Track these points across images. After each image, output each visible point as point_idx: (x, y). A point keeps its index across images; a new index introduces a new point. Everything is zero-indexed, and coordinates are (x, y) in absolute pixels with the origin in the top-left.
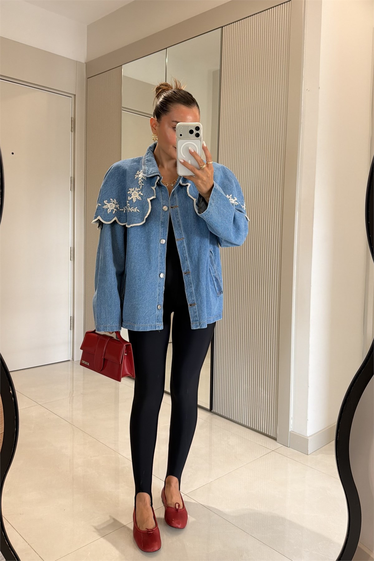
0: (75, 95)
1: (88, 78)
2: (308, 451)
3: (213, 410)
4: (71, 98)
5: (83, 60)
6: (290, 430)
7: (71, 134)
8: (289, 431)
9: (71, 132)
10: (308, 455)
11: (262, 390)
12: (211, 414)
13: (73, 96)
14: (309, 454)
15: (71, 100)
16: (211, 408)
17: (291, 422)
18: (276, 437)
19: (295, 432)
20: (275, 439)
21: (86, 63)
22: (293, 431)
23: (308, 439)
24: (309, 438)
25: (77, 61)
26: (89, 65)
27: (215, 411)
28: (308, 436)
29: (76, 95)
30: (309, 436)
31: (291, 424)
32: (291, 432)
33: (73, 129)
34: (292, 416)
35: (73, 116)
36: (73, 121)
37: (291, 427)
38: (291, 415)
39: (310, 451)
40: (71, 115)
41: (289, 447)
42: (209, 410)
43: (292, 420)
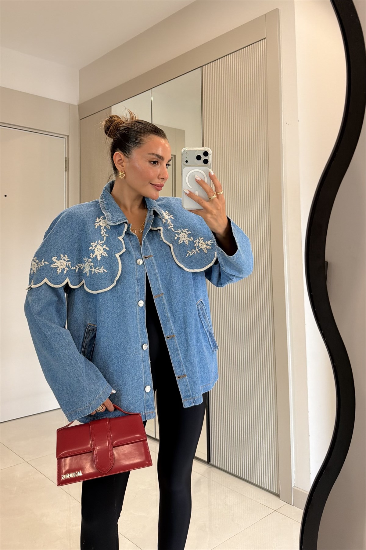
0: (68, 136)
1: (81, 119)
3: (211, 462)
4: (65, 139)
5: (76, 102)
7: (65, 174)
8: (292, 487)
9: (65, 172)
11: (262, 440)
12: (209, 466)
13: (66, 137)
15: (64, 141)
16: (209, 460)
17: (294, 476)
18: (279, 494)
19: (299, 488)
20: (278, 496)
21: (78, 105)
22: (296, 487)
25: (69, 104)
26: (81, 107)
27: (213, 463)
29: (70, 136)
31: (294, 478)
32: (294, 488)
33: (67, 168)
34: (294, 470)
35: (67, 156)
36: (67, 161)
37: (294, 482)
38: (293, 468)
40: (64, 155)
41: (293, 505)
42: (207, 462)
43: (294, 474)
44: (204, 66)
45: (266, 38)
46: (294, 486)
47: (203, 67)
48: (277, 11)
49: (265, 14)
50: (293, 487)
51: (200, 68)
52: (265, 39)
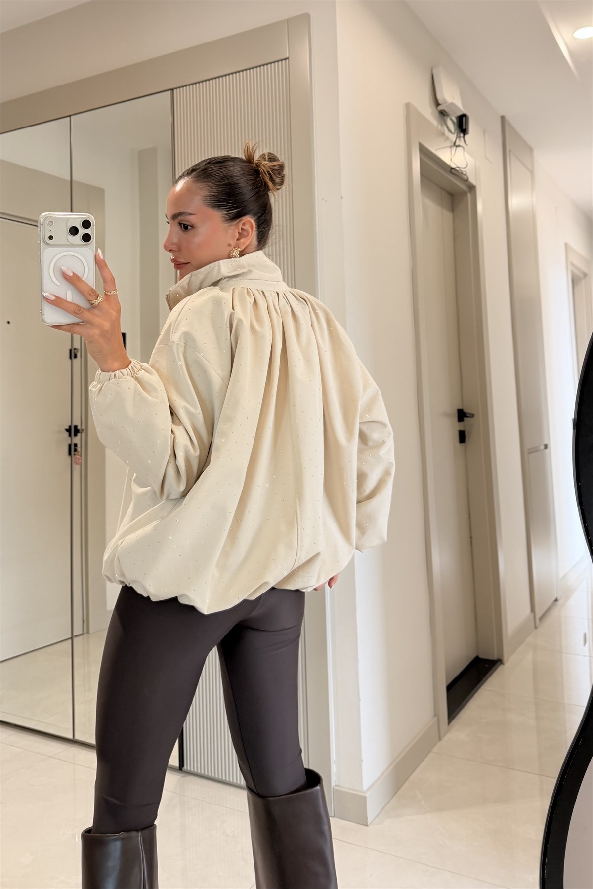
2: (367, 819)
3: (186, 767)
6: (333, 784)
8: (332, 786)
10: (367, 826)
12: (183, 775)
14: (369, 824)
16: (181, 765)
19: (343, 787)
22: (337, 786)
23: (365, 797)
24: (367, 795)
27: (189, 769)
28: (365, 788)
30: (366, 790)
31: (335, 772)
32: (335, 788)
37: (335, 778)
39: (370, 816)
42: (178, 769)
43: (334, 766)
44: (176, 88)
45: (288, 58)
46: (334, 784)
47: (175, 91)
48: (306, 17)
49: (288, 20)
50: (334, 786)
51: (169, 92)
52: (287, 60)
